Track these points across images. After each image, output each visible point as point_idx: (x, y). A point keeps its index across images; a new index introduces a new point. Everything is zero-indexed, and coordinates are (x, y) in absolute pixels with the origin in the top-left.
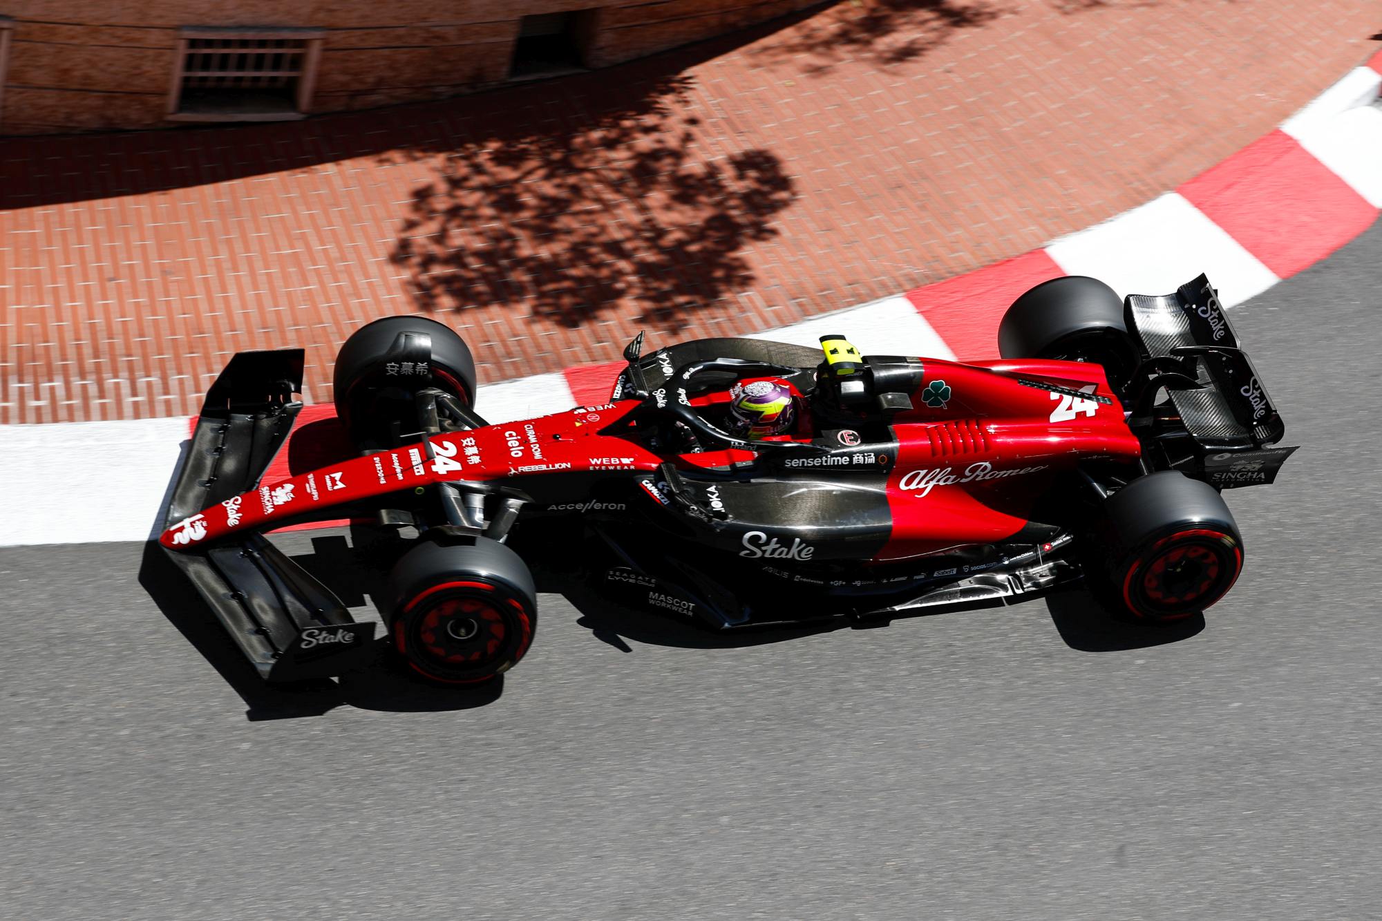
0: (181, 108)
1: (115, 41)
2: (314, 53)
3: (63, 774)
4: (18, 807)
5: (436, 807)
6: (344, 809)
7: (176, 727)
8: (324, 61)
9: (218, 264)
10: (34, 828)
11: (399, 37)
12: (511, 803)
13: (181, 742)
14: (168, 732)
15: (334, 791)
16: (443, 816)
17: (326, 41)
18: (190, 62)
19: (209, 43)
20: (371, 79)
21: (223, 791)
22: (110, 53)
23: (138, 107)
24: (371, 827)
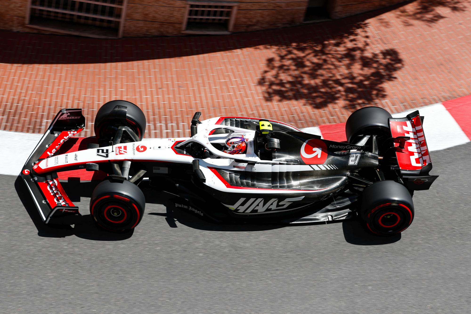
0: (187, 29)
1: (164, 5)
2: (235, 11)
3: (136, 262)
4: (120, 273)
5: (268, 279)
6: (235, 278)
7: (177, 247)
8: (238, 13)
9: (198, 84)
10: (125, 281)
11: (265, 6)
12: (294, 279)
13: (178, 252)
14: (174, 249)
15: (231, 272)
16: (270, 282)
17: (239, 7)
18: (191, 13)
19: (197, 6)
20: (254, 21)
21: (192, 270)
22: (163, 9)
23: (172, 28)
24: (244, 285)
